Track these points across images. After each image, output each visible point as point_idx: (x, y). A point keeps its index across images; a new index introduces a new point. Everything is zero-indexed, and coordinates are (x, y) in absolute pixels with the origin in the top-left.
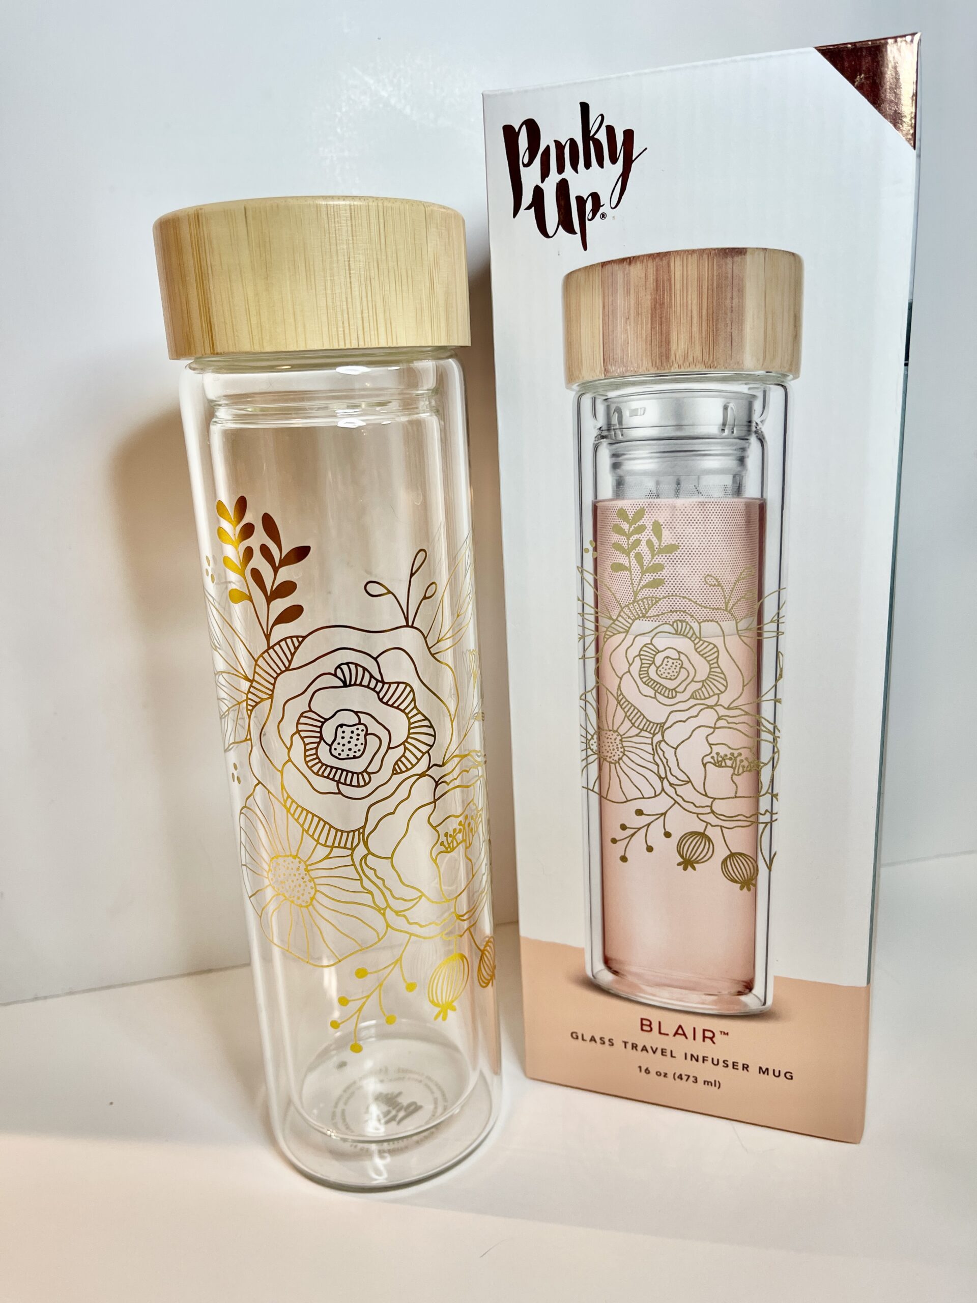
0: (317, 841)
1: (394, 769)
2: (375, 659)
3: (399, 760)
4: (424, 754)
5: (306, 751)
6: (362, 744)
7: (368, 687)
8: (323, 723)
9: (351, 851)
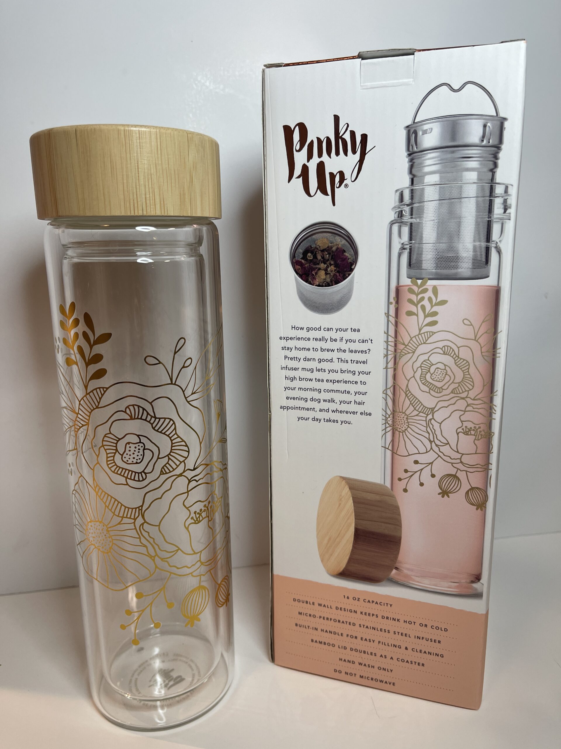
0: (114, 513)
1: (161, 471)
2: (151, 403)
3: (165, 465)
4: (181, 462)
5: (107, 458)
6: (141, 455)
7: (146, 420)
8: (118, 441)
9: (134, 520)
